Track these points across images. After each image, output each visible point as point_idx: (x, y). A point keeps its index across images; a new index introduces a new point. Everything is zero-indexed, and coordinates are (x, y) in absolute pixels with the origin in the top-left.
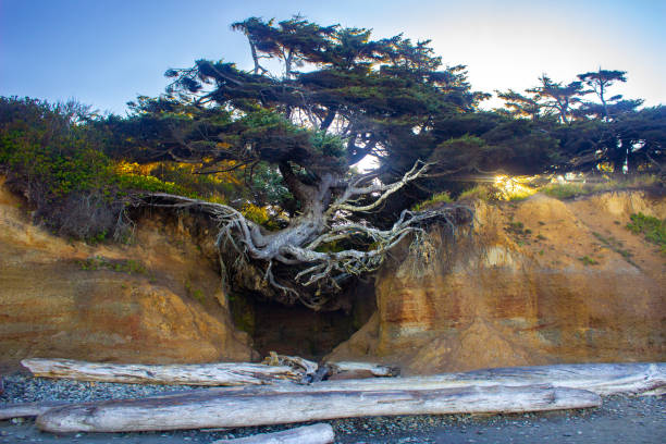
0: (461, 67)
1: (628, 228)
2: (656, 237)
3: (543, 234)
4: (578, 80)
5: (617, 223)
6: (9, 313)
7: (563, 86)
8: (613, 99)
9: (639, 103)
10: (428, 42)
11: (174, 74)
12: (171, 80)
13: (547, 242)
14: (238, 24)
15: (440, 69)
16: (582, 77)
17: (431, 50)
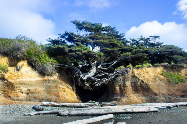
0: (123, 34)
1: (161, 74)
2: (167, 76)
3: (144, 75)
4: (149, 38)
5: (159, 73)
6: (32, 91)
7: (145, 38)
8: (157, 42)
9: (163, 43)
10: (116, 27)
11: (60, 34)
12: (59, 36)
13: (145, 77)
14: (72, 22)
15: (119, 34)
16: (150, 37)
17: (116, 29)
